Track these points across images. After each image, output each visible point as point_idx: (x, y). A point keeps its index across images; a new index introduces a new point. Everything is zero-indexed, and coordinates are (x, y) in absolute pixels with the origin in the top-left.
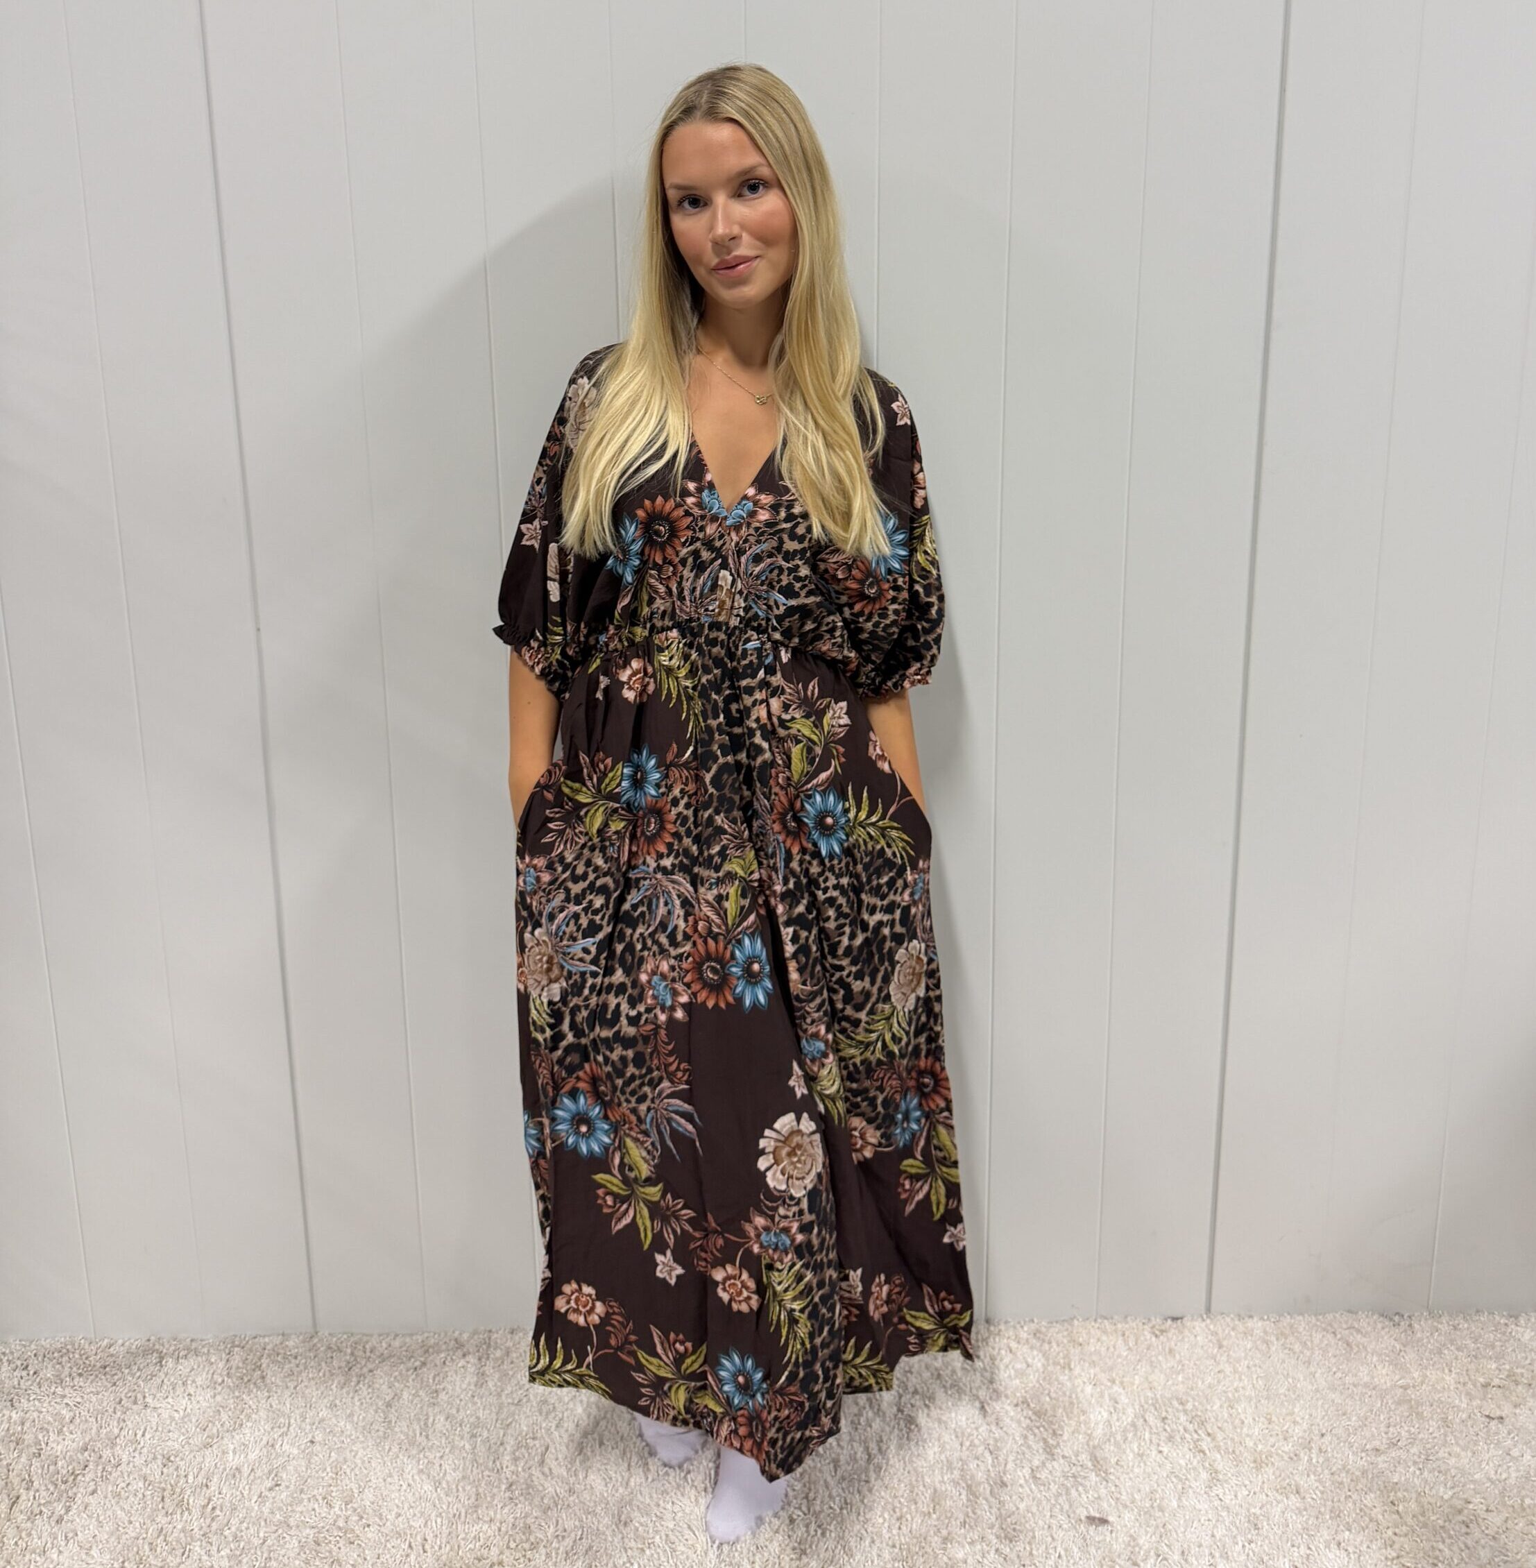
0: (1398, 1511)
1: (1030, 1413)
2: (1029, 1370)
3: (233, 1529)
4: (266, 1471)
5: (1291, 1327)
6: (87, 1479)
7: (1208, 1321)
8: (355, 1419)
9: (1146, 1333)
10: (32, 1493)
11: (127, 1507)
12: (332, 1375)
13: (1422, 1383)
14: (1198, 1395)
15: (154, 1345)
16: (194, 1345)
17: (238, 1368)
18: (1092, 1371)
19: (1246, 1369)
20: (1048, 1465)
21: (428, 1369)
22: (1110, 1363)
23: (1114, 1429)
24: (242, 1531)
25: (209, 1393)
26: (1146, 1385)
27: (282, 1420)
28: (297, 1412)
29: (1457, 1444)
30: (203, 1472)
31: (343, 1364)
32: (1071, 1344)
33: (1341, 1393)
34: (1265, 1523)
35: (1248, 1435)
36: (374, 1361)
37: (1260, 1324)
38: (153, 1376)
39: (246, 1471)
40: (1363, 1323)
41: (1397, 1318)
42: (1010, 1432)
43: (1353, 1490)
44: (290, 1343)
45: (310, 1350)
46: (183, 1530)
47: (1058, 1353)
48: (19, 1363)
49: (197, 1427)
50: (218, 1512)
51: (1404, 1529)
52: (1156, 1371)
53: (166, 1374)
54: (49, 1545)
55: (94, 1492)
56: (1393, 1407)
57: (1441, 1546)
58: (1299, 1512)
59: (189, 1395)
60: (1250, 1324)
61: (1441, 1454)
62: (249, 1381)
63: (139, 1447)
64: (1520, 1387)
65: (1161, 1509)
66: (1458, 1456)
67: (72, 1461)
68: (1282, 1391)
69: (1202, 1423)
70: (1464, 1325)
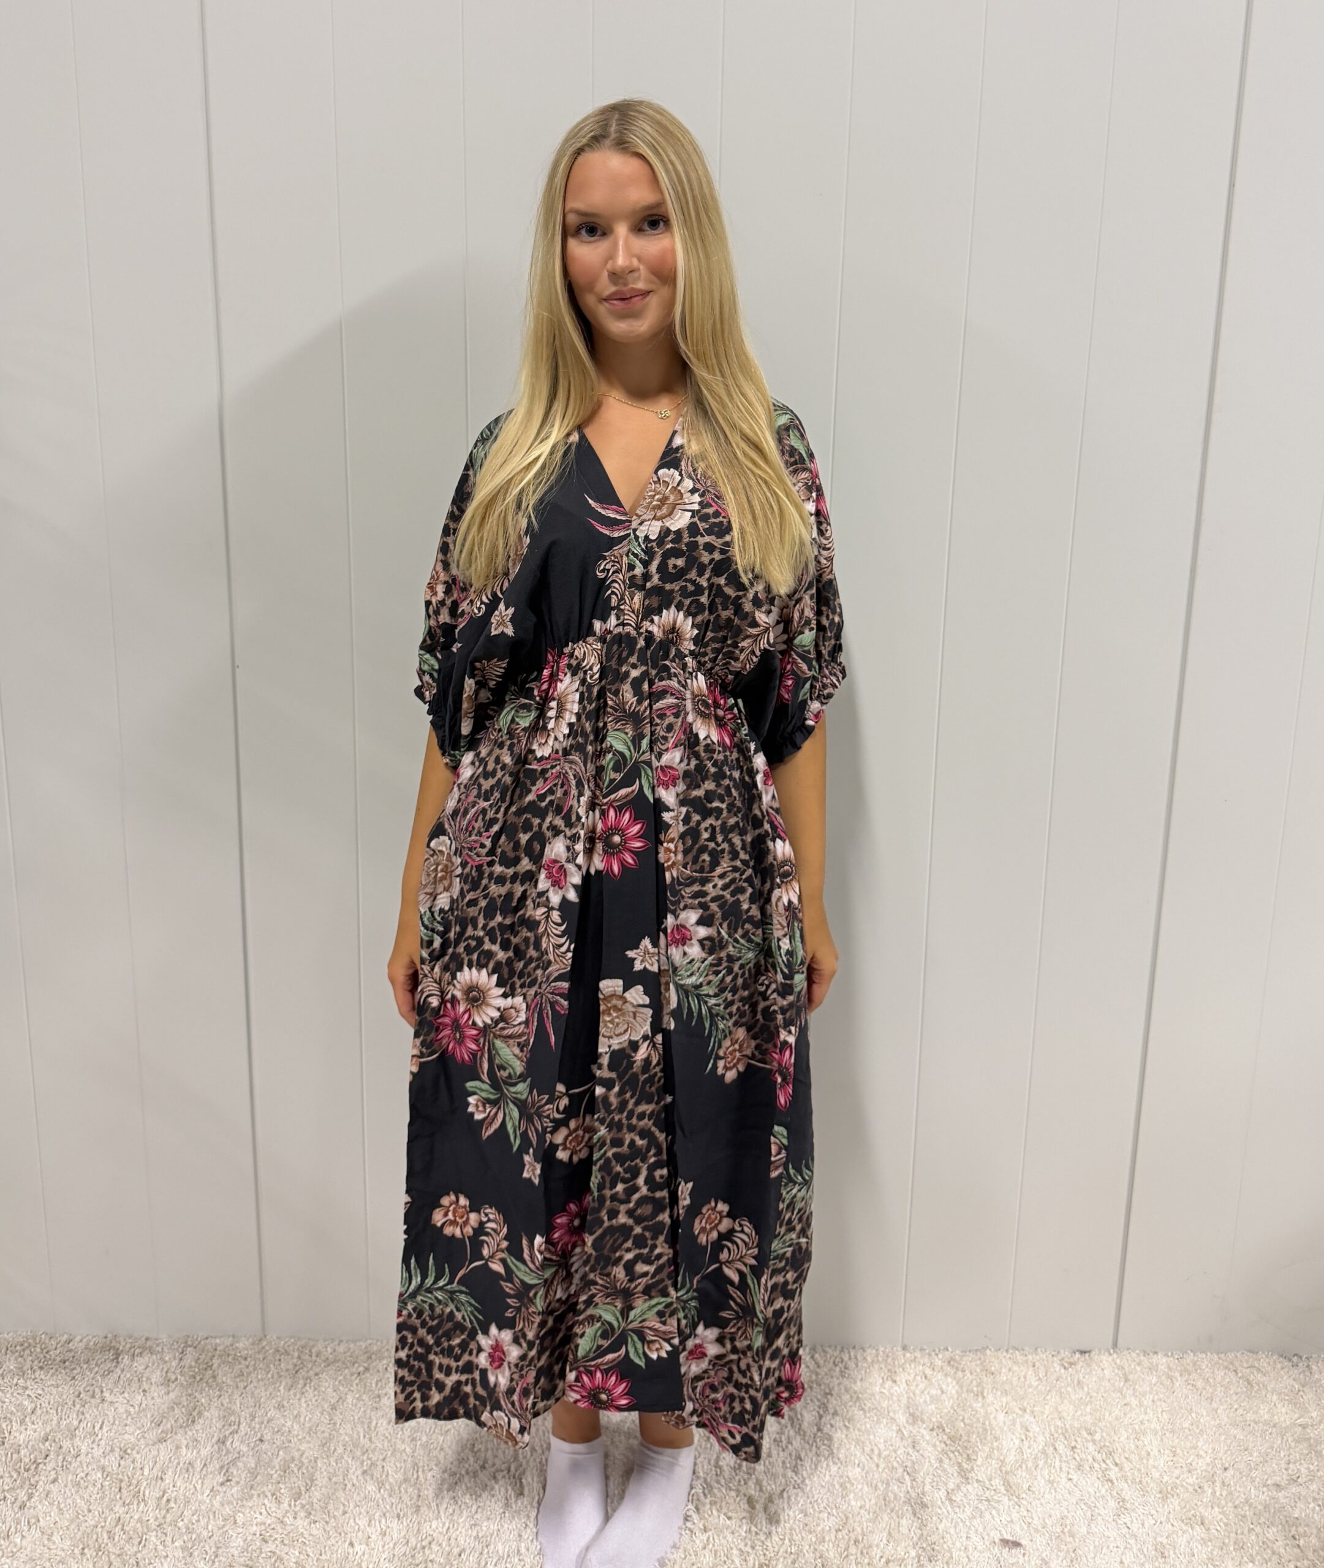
0: (1298, 1546)
1: (945, 1437)
2: (944, 1397)
3: (186, 1521)
4: (218, 1466)
5: (1195, 1364)
6: (49, 1468)
7: (1115, 1356)
8: (302, 1419)
9: (1056, 1365)
11: (86, 1496)
12: (280, 1376)
13: (1320, 1422)
14: (1106, 1426)
15: (111, 1342)
16: (149, 1343)
17: (191, 1367)
18: (1004, 1400)
19: (1150, 1403)
20: (963, 1488)
21: (372, 1375)
22: (1021, 1392)
23: (1025, 1456)
24: (193, 1524)
25: (163, 1390)
26: (1056, 1415)
27: (232, 1418)
28: (247, 1411)
30: (158, 1465)
31: (291, 1367)
32: (984, 1373)
33: (1243, 1430)
34: (1172, 1552)
35: (1154, 1467)
36: (320, 1365)
37: (1164, 1360)
38: (110, 1371)
39: (198, 1465)
40: (1263, 1363)
41: (1295, 1359)
42: (926, 1454)
43: (1255, 1523)
44: (240, 1345)
45: (259, 1352)
46: (140, 1520)
47: (972, 1381)
49: (152, 1422)
50: (172, 1504)
52: (1065, 1401)
53: (123, 1371)
54: (13, 1529)
55: (54, 1481)
56: (1293, 1444)
58: (1204, 1542)
59: (144, 1391)
60: (1155, 1359)
62: (201, 1379)
63: (97, 1439)
65: (1071, 1535)
67: (34, 1450)
68: (1186, 1425)
69: (1110, 1454)
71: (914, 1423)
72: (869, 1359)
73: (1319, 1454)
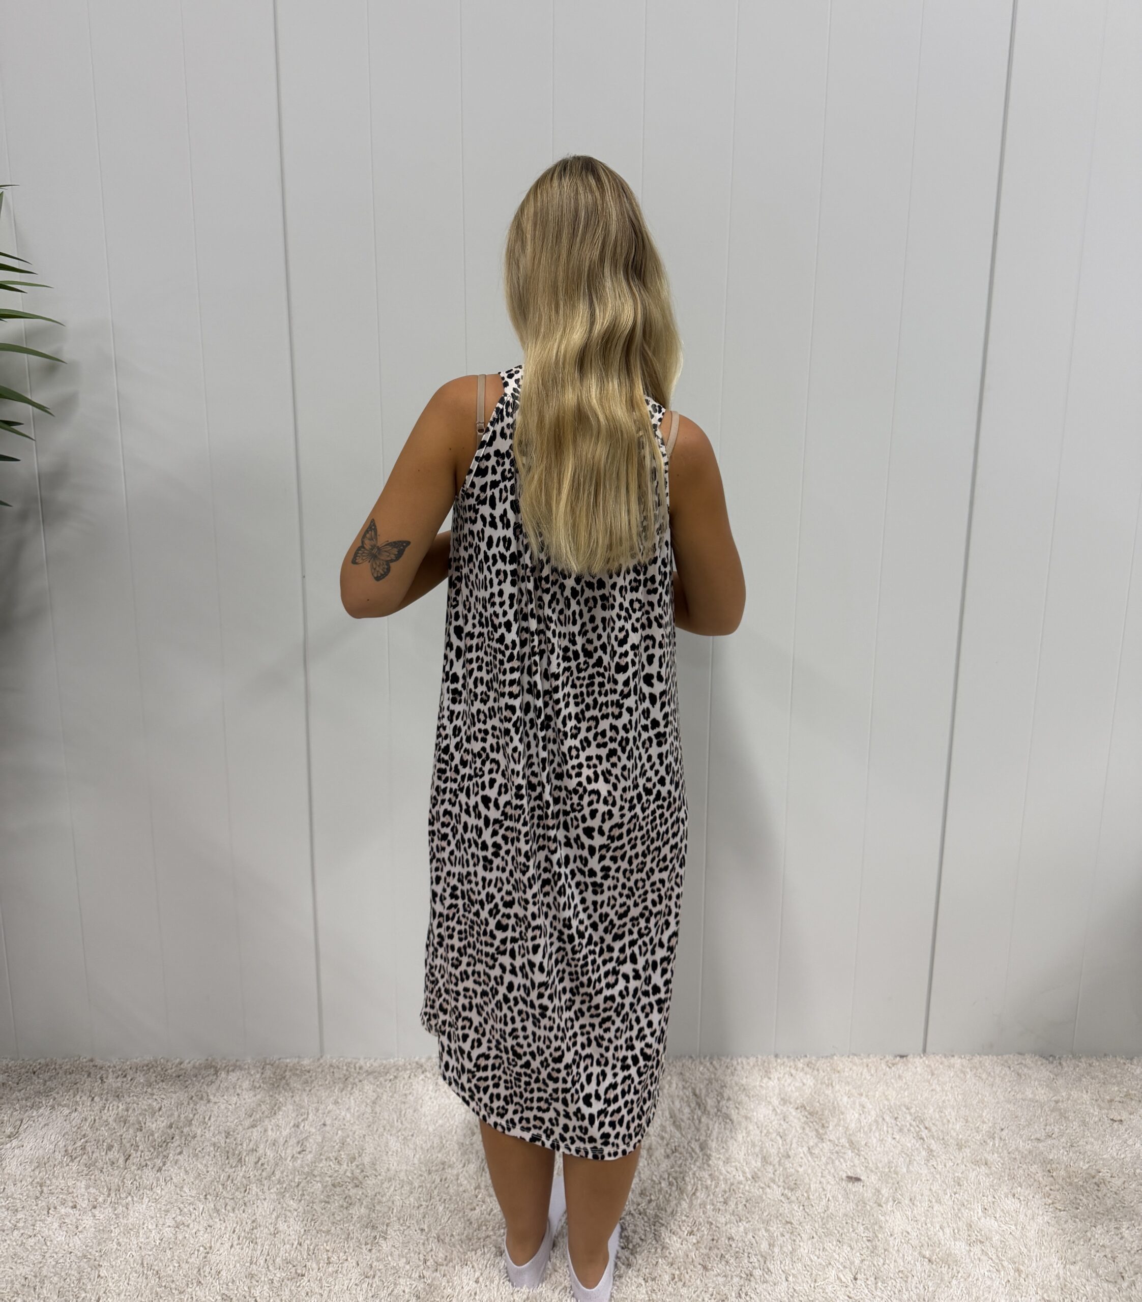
0: (1053, 1176)
1: (807, 1113)
2: (805, 1087)
3: (277, 1177)
4: (295, 1141)
5: (980, 1062)
6: (175, 1145)
7: (925, 1058)
8: (352, 1111)
9: (883, 1065)
10: (139, 1153)
11: (204, 1162)
12: (334, 1083)
13: (1068, 1099)
14: (918, 1104)
15: (211, 1062)
16: (238, 1063)
17: (270, 1078)
18: (847, 1088)
19: (950, 1089)
20: (820, 1145)
21: (399, 1081)
22: (859, 1083)
23: (863, 1124)
24: (283, 1178)
25: (252, 1093)
26: (884, 1097)
27: (303, 1110)
28: (313, 1105)
29: (1092, 1136)
30: (253, 1142)
31: (342, 1076)
32: (833, 1071)
33: (1015, 1104)
34: (965, 1182)
35: (952, 1129)
36: (362, 1075)
37: (959, 1061)
38: (212, 1082)
39: (281, 1141)
40: (1028, 1061)
41: (1051, 1059)
42: (793, 1125)
43: (1023, 1163)
44: (305, 1063)
45: (318, 1067)
46: (244, 1177)
47: (824, 1077)
48: (120, 1073)
49: (245, 1114)
50: (266, 1166)
51: (1057, 1186)
52: (890, 1088)
53: (221, 1082)
54: (155, 1184)
55: (180, 1153)
56: (1049, 1113)
57: (1081, 1197)
58: (988, 1175)
59: (238, 1095)
60: (952, 1060)
61: (1080, 1143)
62: (278, 1086)
63: (207, 1127)
64: (1133, 1102)
65: (896, 1173)
66: (1092, 1144)
67: (164, 1133)
68: (975, 1102)
69: (922, 1121)
70: (1096, 1064)
71: (785, 1103)
72: (751, 1064)
73: (1066, 1118)
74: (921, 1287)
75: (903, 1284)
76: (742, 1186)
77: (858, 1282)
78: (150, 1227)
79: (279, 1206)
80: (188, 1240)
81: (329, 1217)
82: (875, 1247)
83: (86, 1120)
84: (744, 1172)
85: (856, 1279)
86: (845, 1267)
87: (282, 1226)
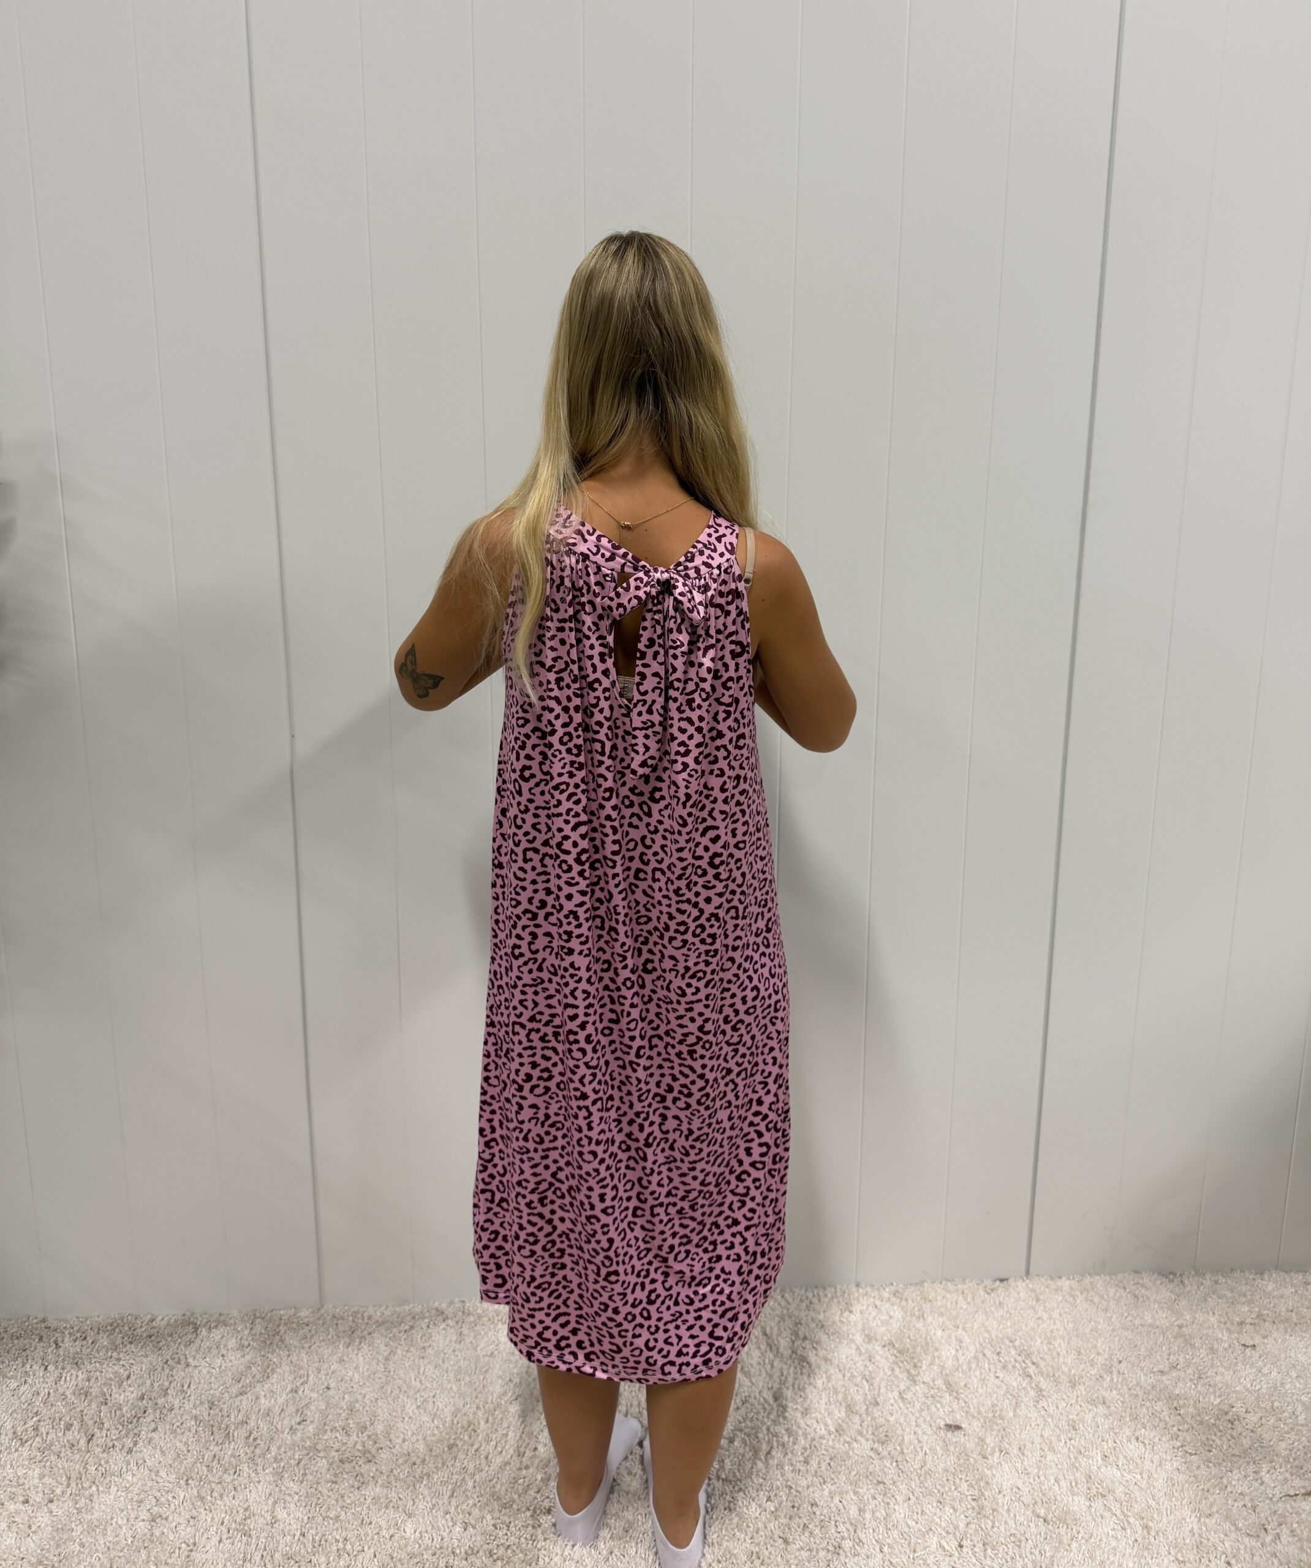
0: (1180, 1414)
1: (896, 1351)
2: (892, 1320)
3: (272, 1454)
4: (294, 1410)
5: (1092, 1284)
6: (148, 1420)
7: (1028, 1281)
8: (361, 1370)
9: (980, 1291)
10: (104, 1432)
11: (184, 1440)
12: (339, 1337)
13: (1193, 1323)
14: (1023, 1335)
15: (189, 1319)
16: (222, 1318)
17: (261, 1334)
18: (941, 1320)
19: (1058, 1316)
20: (912, 1388)
21: (416, 1332)
22: (954, 1314)
23: (960, 1362)
24: (280, 1455)
25: (239, 1354)
26: (983, 1329)
27: (302, 1372)
28: (314, 1365)
29: (1222, 1365)
30: (242, 1413)
31: (347, 1329)
32: (924, 1300)
33: (1133, 1331)
34: (1081, 1426)
35: (1063, 1363)
36: (372, 1326)
37: (1067, 1282)
38: (191, 1342)
39: (277, 1410)
40: (1146, 1279)
41: (1171, 1277)
42: (881, 1365)
43: (1146, 1400)
44: (302, 1314)
45: (319, 1319)
46: (233, 1456)
47: (914, 1307)
48: (78, 1335)
49: (233, 1379)
50: (259, 1441)
51: (1186, 1426)
52: (990, 1318)
53: (202, 1341)
54: (124, 1469)
55: (155, 1430)
56: (1172, 1340)
57: (1214, 1438)
58: (1106, 1416)
59: (223, 1356)
60: (1059, 1283)
61: (1209, 1374)
62: (271, 1343)
63: (186, 1396)
64: (1267, 1324)
65: (1002, 1418)
66: (1222, 1374)
67: (134, 1406)
68: (1087, 1331)
69: (1028, 1355)
70: (1223, 1280)
71: (870, 1341)
72: (829, 1295)
73: (1193, 1346)
74: (1037, 1553)
75: (1016, 1551)
76: (824, 1441)
77: (964, 1549)
78: (120, 1522)
79: (277, 1489)
80: (167, 1536)
81: (337, 1500)
82: (982, 1508)
83: (38, 1394)
84: (826, 1425)
85: (961, 1546)
86: (948, 1533)
87: (281, 1514)
